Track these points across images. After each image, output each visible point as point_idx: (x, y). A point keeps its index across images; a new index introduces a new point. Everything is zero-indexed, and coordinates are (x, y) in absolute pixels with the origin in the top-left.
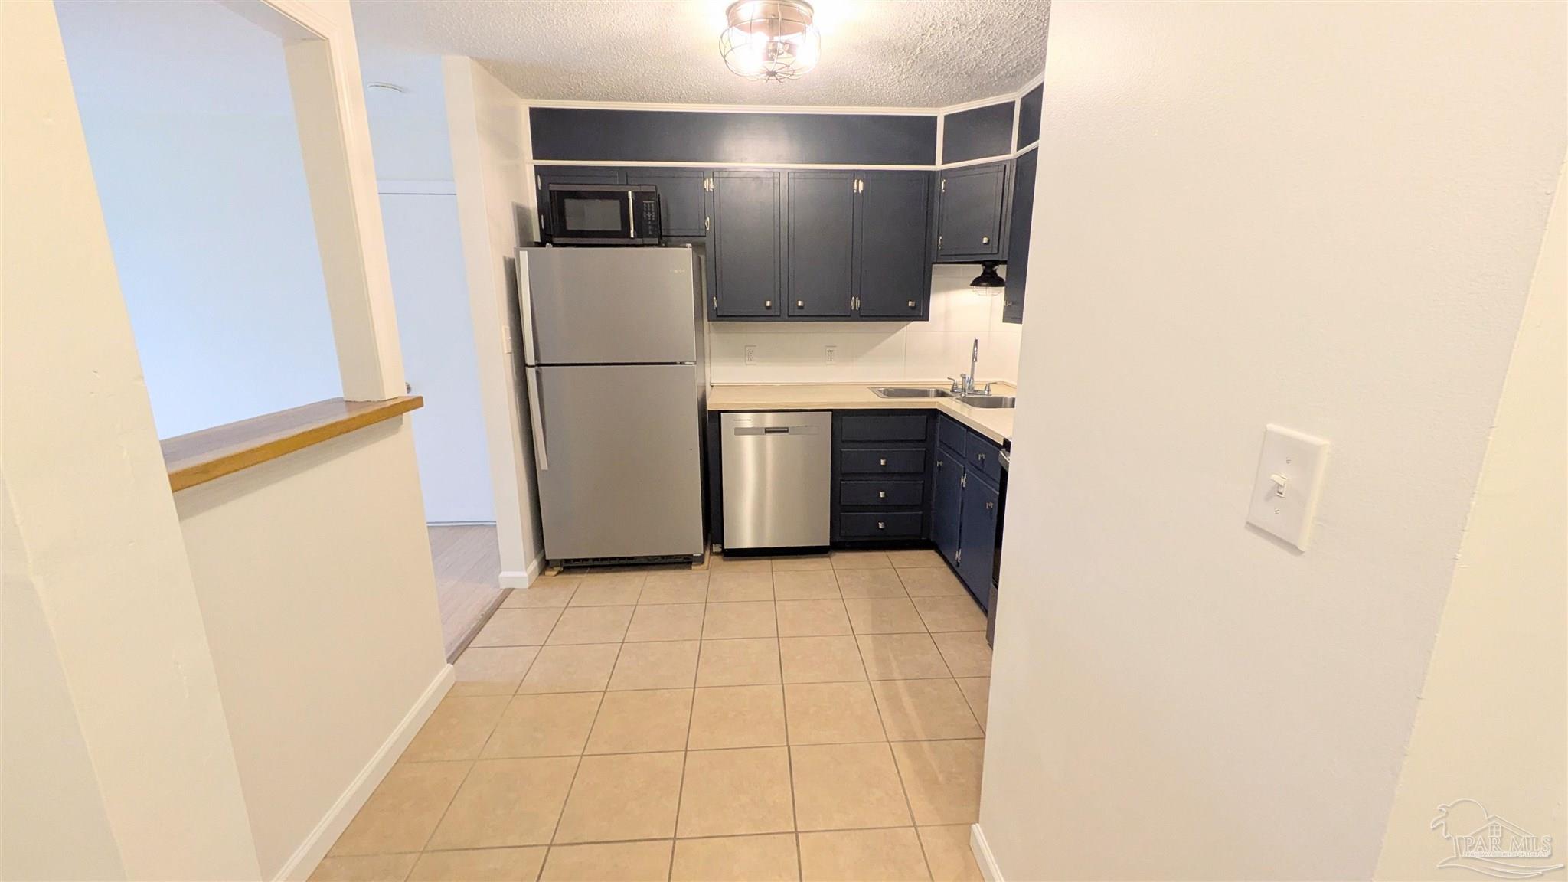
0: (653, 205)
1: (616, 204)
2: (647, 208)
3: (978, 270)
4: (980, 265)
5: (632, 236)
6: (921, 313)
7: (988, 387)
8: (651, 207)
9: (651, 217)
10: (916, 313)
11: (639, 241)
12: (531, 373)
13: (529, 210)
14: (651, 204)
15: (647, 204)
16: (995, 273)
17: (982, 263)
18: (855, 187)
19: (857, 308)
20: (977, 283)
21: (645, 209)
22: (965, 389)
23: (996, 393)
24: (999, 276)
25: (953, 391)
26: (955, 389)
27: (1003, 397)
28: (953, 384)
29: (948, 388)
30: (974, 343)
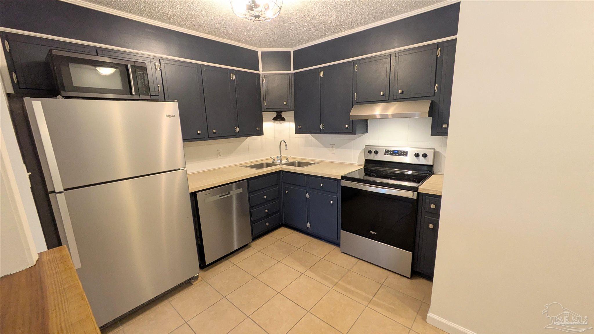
3: (275, 115)
4: (275, 112)
5: (134, 94)
6: (260, 132)
7: (287, 159)
15: (141, 74)
16: (281, 115)
17: (276, 112)
18: (231, 76)
19: (237, 132)
20: (275, 119)
22: (281, 160)
23: (290, 161)
24: (283, 116)
25: (273, 162)
26: (274, 161)
27: (294, 162)
28: (272, 159)
29: (270, 161)
30: (284, 142)
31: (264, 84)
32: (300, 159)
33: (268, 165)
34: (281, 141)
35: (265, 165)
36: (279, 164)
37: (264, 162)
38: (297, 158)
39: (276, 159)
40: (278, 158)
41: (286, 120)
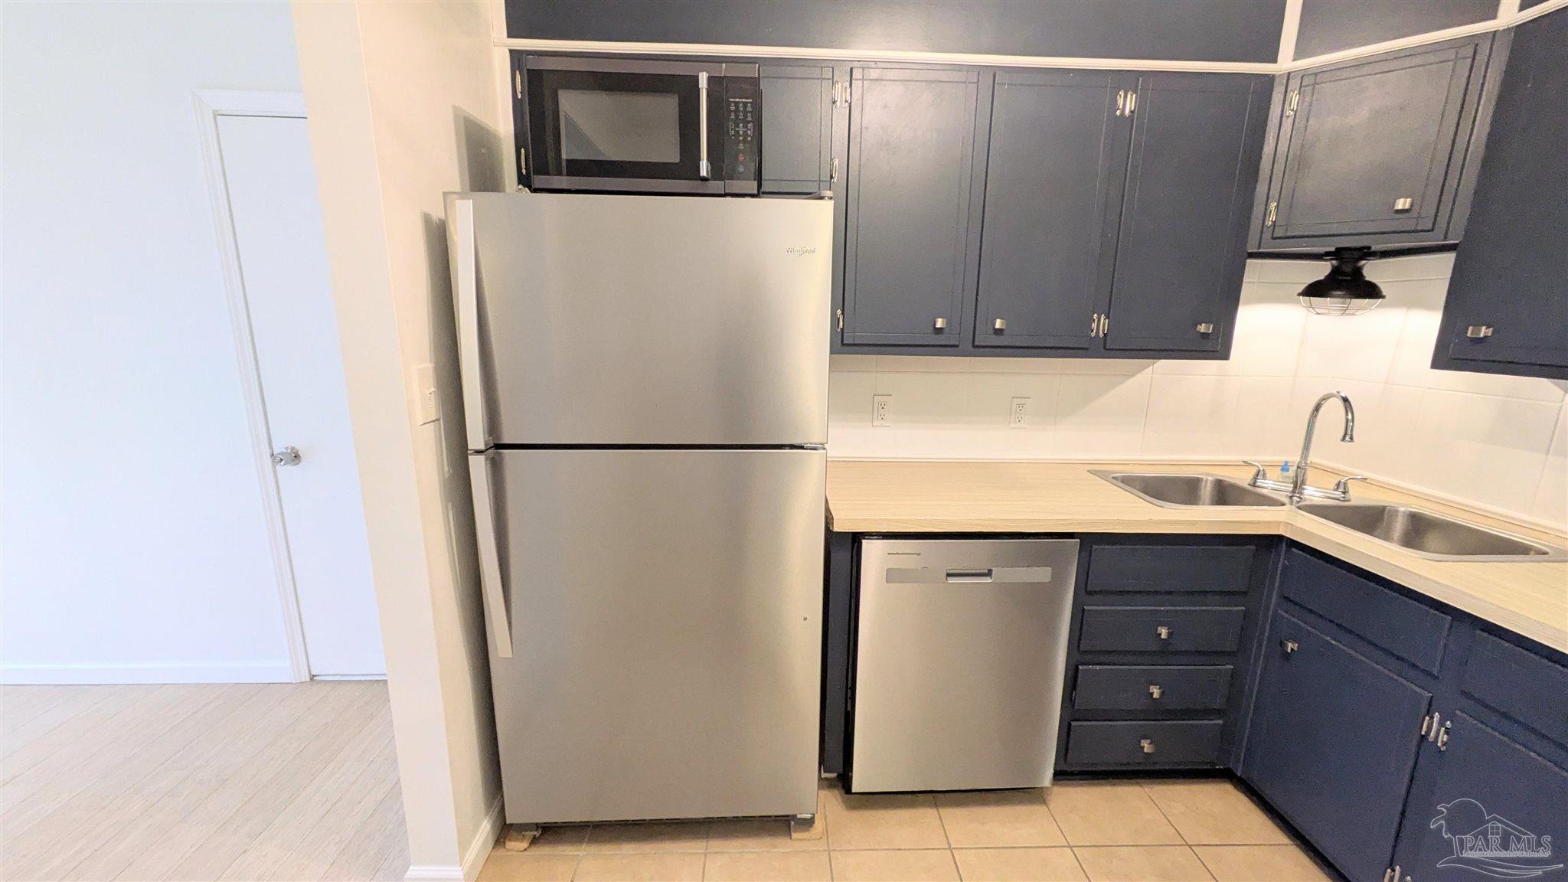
0: (749, 109)
1: (670, 105)
2: (737, 111)
3: (1316, 270)
4: (1321, 261)
5: (704, 173)
6: (1216, 346)
7: (1342, 487)
8: (745, 112)
9: (745, 133)
10: (1208, 345)
11: (717, 186)
12: (478, 467)
13: (496, 136)
14: (745, 104)
15: (736, 104)
16: (1358, 272)
18: (1120, 102)
19: (1101, 335)
20: (1315, 290)
21: (733, 117)
22: (1298, 485)
23: (1359, 496)
24: (1368, 279)
25: (1254, 485)
26: (1259, 482)
27: (1384, 508)
28: (1254, 471)
29: (1241, 478)
30: (1340, 404)
31: (1287, 124)
32: (1427, 498)
33: (1225, 494)
34: (1325, 399)
35: (1207, 491)
36: (1286, 500)
37: (1208, 474)
38: (1410, 494)
39: (1274, 474)
40: (1285, 468)
41: (1383, 297)
